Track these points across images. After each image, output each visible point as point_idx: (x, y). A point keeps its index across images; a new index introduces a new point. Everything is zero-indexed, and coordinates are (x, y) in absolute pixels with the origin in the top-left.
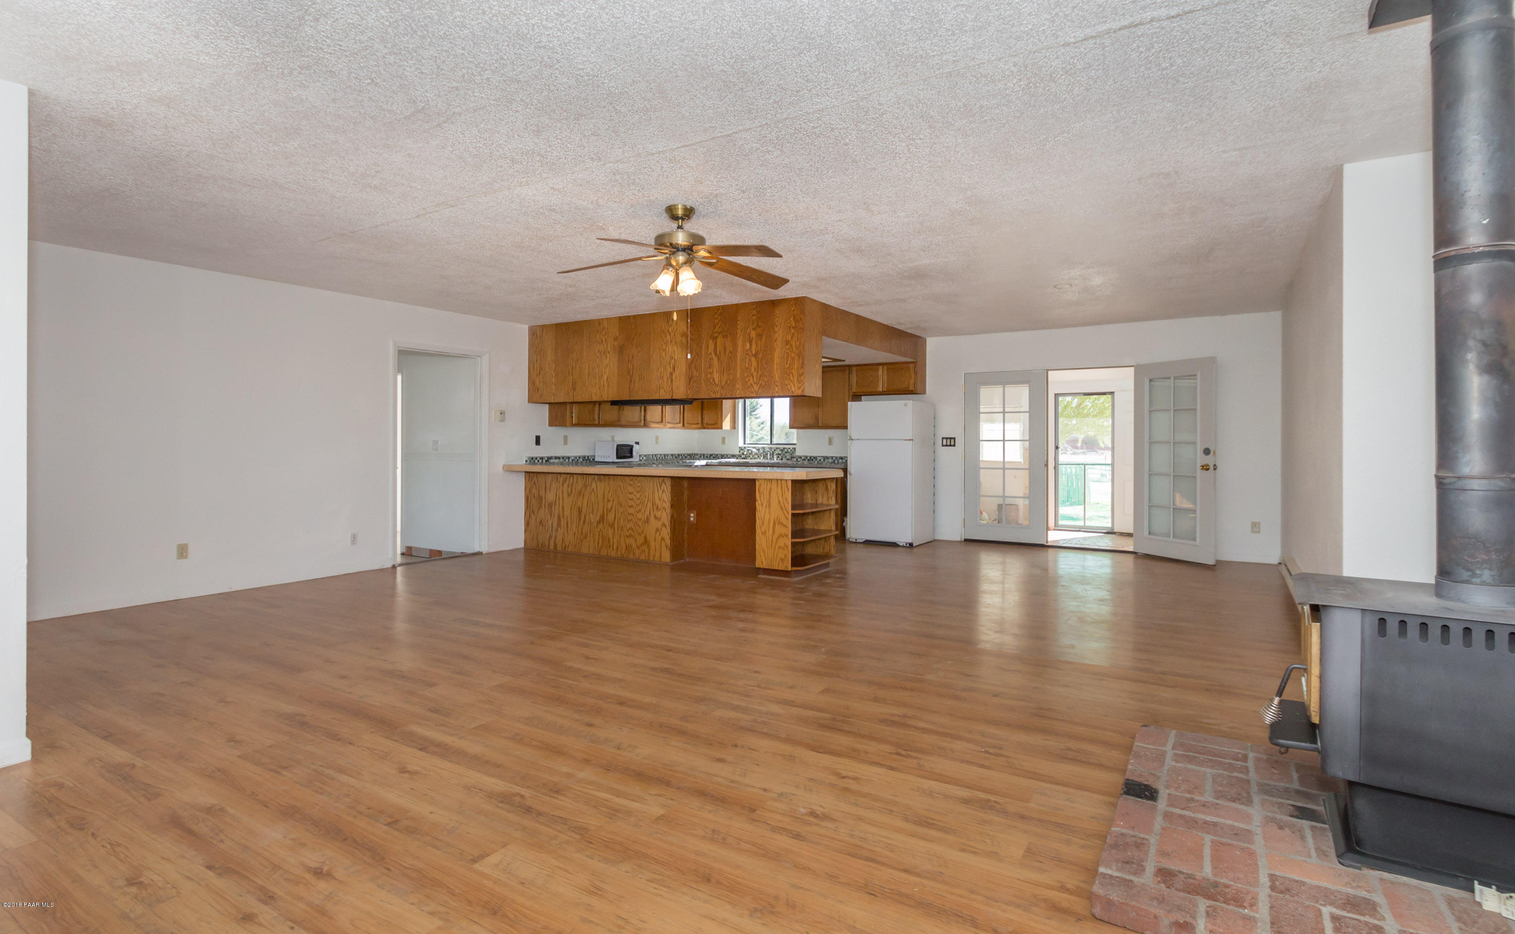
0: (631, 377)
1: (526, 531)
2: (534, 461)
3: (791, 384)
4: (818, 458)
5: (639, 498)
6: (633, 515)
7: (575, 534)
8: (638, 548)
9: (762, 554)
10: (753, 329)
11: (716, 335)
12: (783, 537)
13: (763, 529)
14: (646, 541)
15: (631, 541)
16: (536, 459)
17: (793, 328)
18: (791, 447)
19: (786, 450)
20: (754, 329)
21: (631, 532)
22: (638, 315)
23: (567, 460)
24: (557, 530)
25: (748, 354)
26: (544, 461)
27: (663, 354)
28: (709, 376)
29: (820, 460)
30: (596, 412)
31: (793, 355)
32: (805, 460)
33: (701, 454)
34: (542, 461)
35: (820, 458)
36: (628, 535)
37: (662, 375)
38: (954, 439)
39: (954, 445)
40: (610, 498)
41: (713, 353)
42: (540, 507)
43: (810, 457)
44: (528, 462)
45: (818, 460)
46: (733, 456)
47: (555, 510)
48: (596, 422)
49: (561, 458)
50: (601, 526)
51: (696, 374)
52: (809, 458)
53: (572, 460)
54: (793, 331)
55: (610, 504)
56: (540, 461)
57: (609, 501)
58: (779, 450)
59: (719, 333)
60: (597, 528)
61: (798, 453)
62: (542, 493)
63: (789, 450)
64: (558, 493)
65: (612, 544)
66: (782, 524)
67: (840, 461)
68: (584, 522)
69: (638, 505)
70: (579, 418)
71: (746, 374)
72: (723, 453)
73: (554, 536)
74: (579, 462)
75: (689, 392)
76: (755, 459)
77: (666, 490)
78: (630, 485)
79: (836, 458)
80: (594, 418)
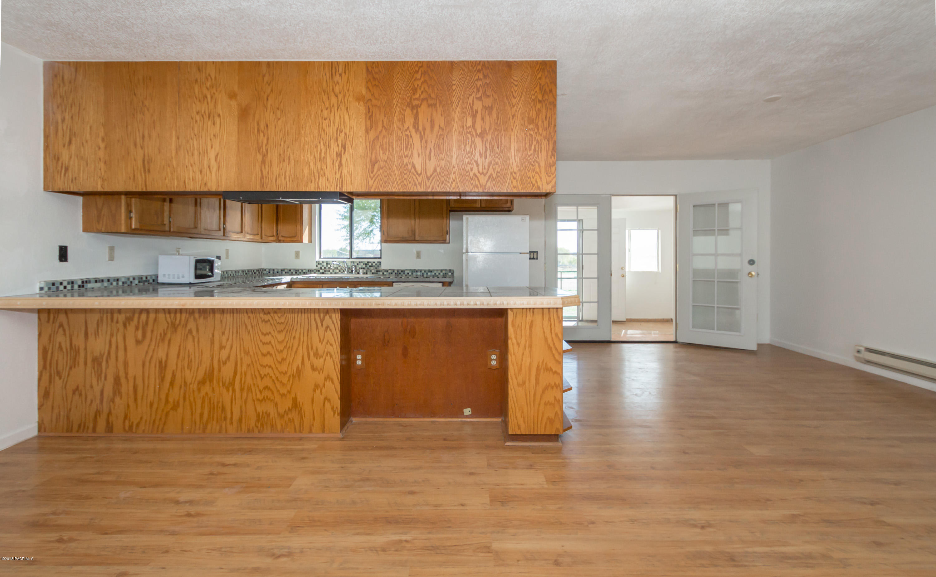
0: (264, 156)
1: (40, 407)
2: (58, 288)
3: (537, 176)
4: (406, 272)
5: (283, 341)
6: (270, 367)
7: (152, 405)
8: (281, 416)
9: (519, 415)
10: (477, 98)
11: (415, 103)
12: (552, 388)
13: (520, 379)
14: (295, 404)
15: (269, 408)
16: (61, 284)
17: (540, 101)
18: (376, 261)
19: (370, 264)
20: (480, 99)
21: (266, 393)
22: (277, 63)
23: (115, 283)
24: (113, 401)
25: (469, 133)
26: (76, 287)
27: (325, 123)
28: (405, 161)
29: (408, 273)
30: (166, 213)
31: (539, 138)
32: (392, 273)
33: (270, 270)
34: (72, 287)
35: (408, 272)
36: (261, 398)
37: (323, 155)
38: (537, 252)
39: (537, 259)
40: (224, 343)
41: (411, 128)
42: (74, 364)
43: (398, 271)
44: (46, 289)
45: (406, 274)
46: (310, 271)
47: (107, 367)
48: (167, 228)
49: (106, 280)
50: (207, 388)
51: (382, 156)
52: (396, 272)
53: (123, 283)
54: (539, 106)
55: (224, 354)
56: (69, 287)
57: (222, 347)
58: (362, 264)
59: (423, 100)
60: (199, 390)
61: (383, 267)
62: (79, 341)
63: (374, 264)
64: (114, 340)
65: (229, 415)
66: (551, 369)
67: (429, 274)
68: (172, 384)
69: (281, 351)
70: (141, 220)
71: (467, 161)
72: (297, 268)
73: (106, 411)
74: (133, 285)
75: (371, 183)
76: (336, 273)
77: (332, 327)
78: (264, 321)
79: (425, 271)
80: (163, 221)
